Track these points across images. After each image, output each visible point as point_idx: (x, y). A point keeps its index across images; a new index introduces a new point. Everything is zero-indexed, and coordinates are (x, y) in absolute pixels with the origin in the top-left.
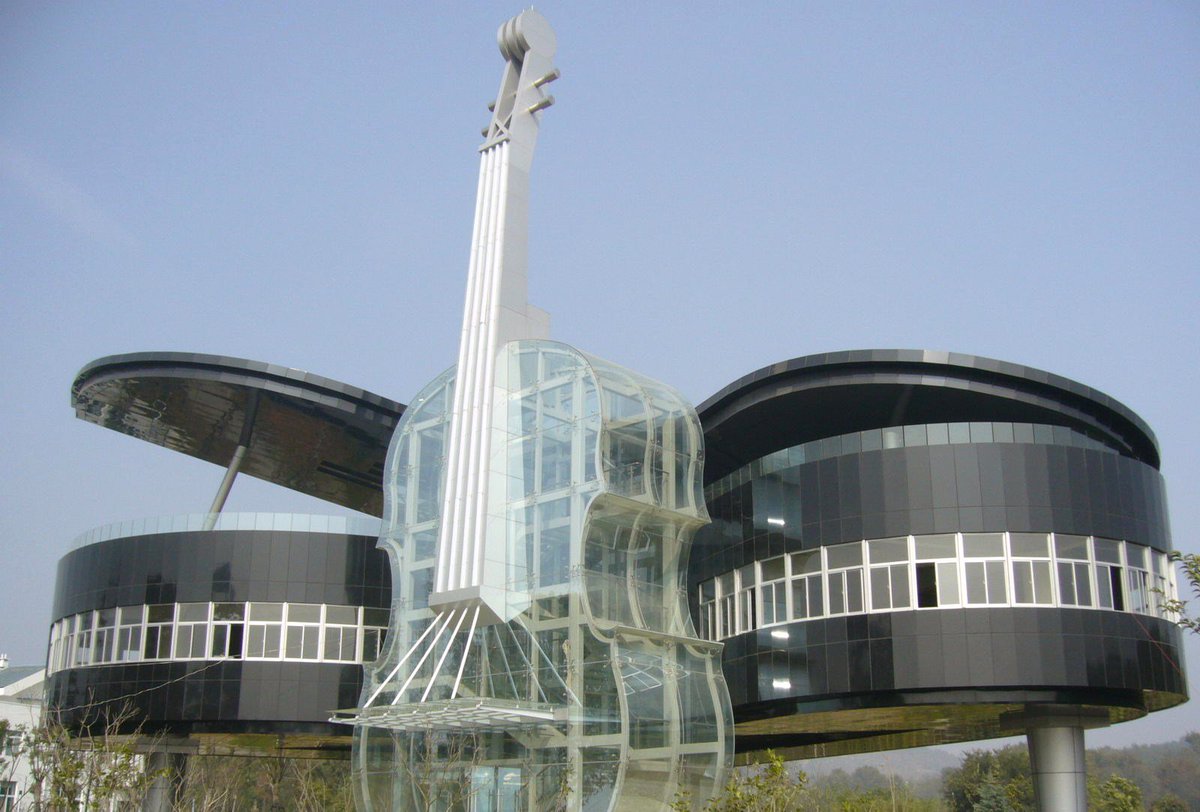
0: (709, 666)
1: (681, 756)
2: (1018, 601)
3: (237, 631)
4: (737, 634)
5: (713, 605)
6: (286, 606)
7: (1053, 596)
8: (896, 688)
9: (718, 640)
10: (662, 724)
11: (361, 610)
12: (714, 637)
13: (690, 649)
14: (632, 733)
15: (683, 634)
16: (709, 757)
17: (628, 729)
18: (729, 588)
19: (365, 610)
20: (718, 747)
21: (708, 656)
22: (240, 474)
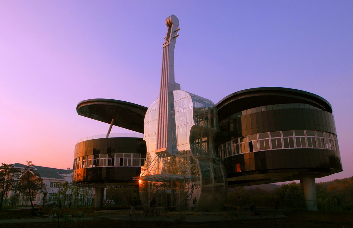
0: (221, 165)
1: (215, 186)
2: (297, 147)
3: (113, 160)
4: (227, 157)
5: (221, 150)
6: (123, 154)
7: (306, 146)
8: (267, 169)
9: (223, 158)
10: (210, 179)
11: (140, 154)
12: (222, 158)
13: (216, 161)
14: (203, 181)
15: (214, 157)
16: (222, 186)
17: (202, 180)
18: (225, 146)
19: (141, 155)
20: (224, 184)
21: (220, 163)
22: (113, 125)
